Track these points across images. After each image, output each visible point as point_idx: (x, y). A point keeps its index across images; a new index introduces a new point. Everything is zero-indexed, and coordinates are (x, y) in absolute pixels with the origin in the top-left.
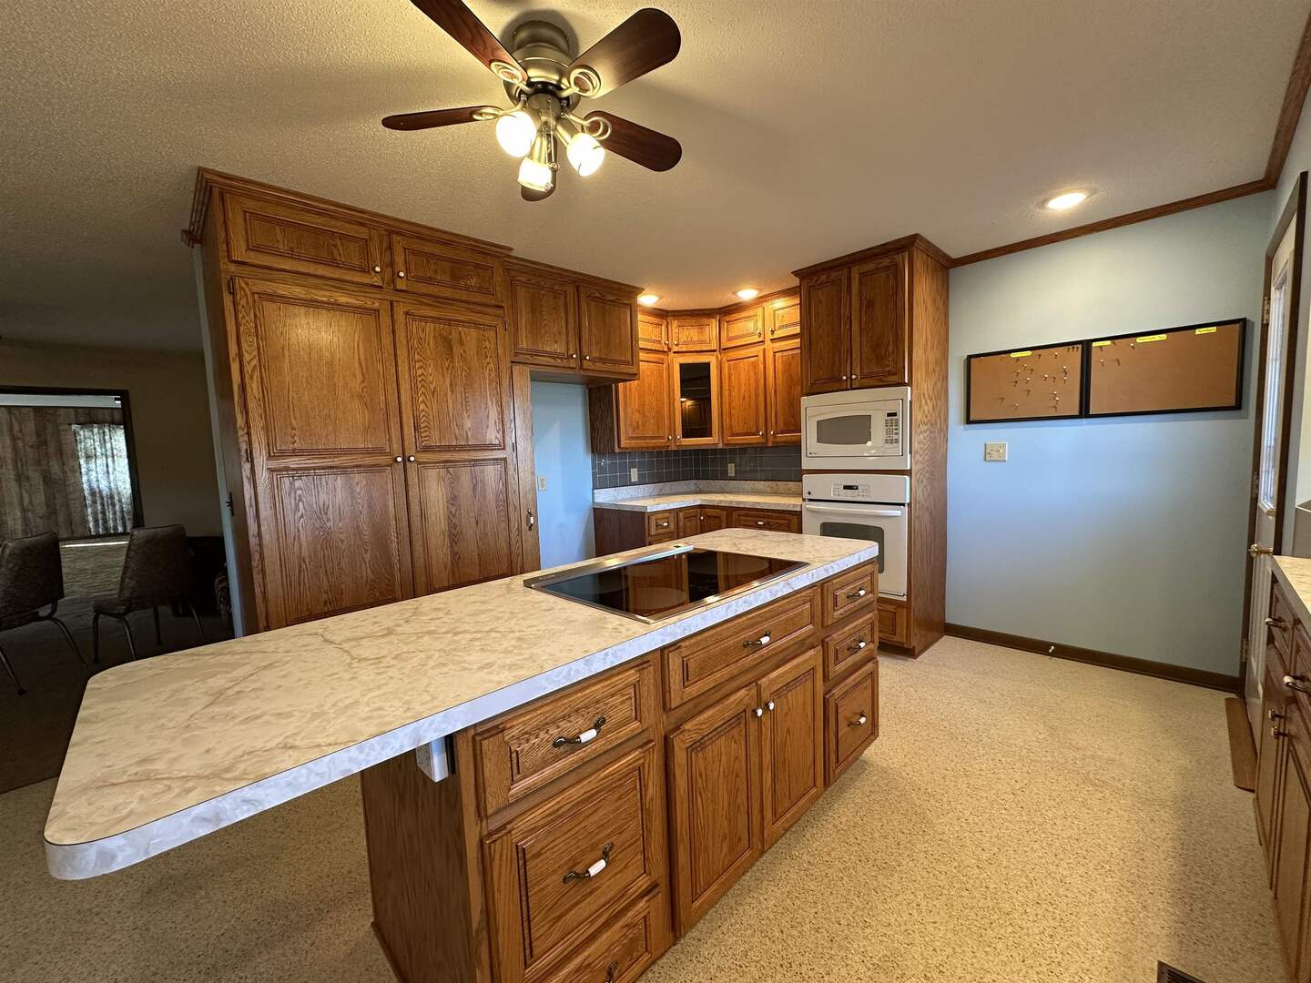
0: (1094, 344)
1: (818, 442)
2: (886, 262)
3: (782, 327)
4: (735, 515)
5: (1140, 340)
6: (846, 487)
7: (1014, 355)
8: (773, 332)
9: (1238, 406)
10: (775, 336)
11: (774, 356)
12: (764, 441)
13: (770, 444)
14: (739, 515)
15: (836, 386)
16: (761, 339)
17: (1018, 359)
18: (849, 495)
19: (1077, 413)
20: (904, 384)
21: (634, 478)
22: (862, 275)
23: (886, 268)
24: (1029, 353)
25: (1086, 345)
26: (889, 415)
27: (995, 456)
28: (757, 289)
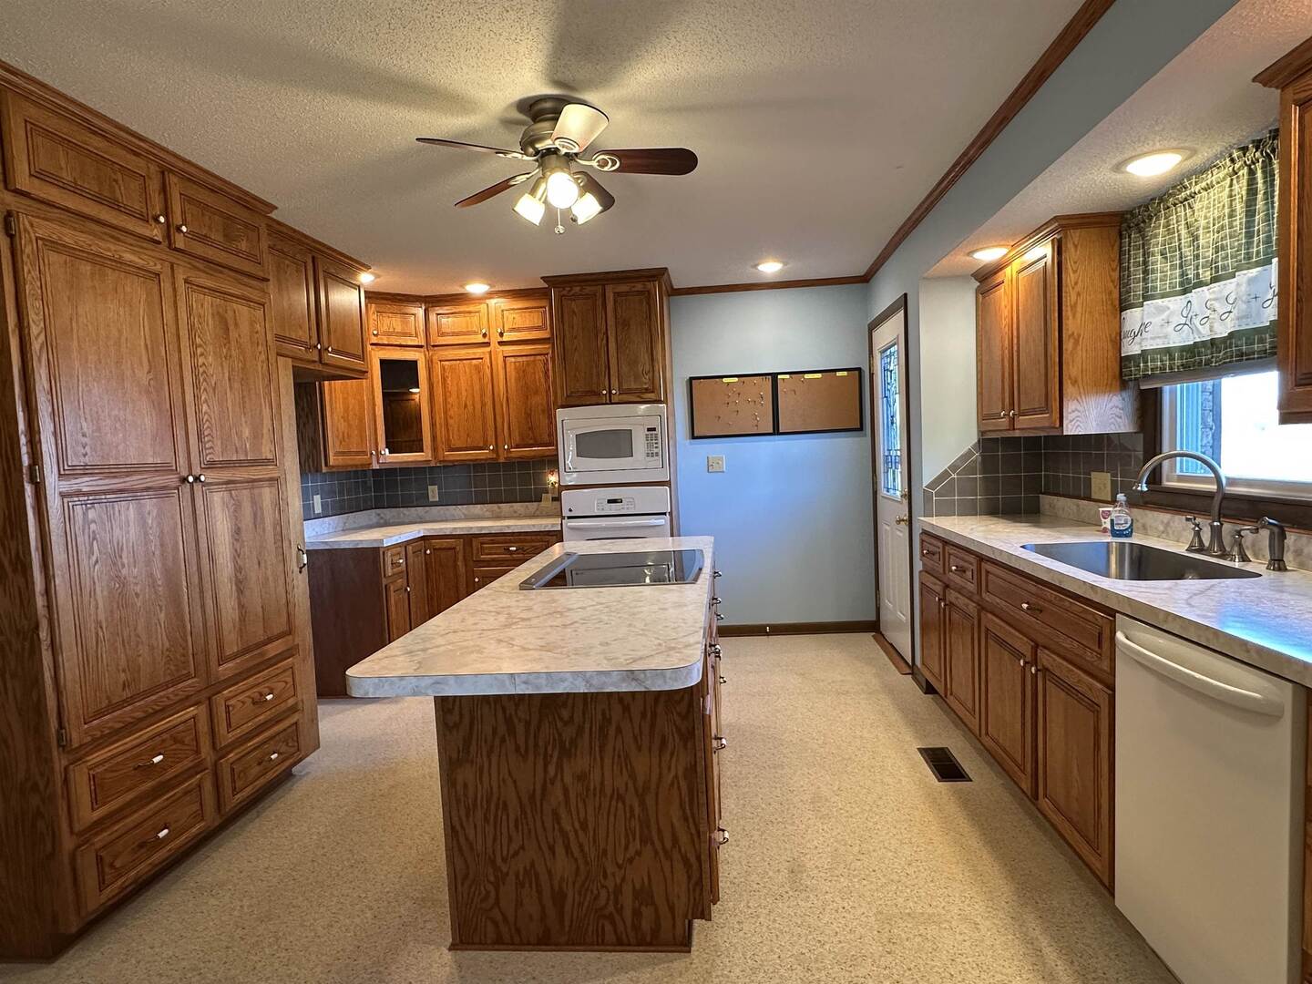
0: (779, 377)
1: (578, 456)
2: (639, 287)
3: (513, 330)
4: (475, 543)
5: (807, 376)
6: (610, 501)
7: (725, 380)
8: (501, 335)
9: (861, 429)
10: (505, 339)
11: (505, 361)
12: (495, 456)
13: (502, 460)
14: (482, 543)
15: (594, 399)
16: (486, 340)
17: (728, 384)
18: (614, 509)
19: (771, 431)
20: (659, 401)
21: (318, 510)
22: (617, 294)
23: (640, 293)
24: (736, 379)
25: (774, 376)
26: (649, 430)
27: (716, 468)
28: (489, 285)
